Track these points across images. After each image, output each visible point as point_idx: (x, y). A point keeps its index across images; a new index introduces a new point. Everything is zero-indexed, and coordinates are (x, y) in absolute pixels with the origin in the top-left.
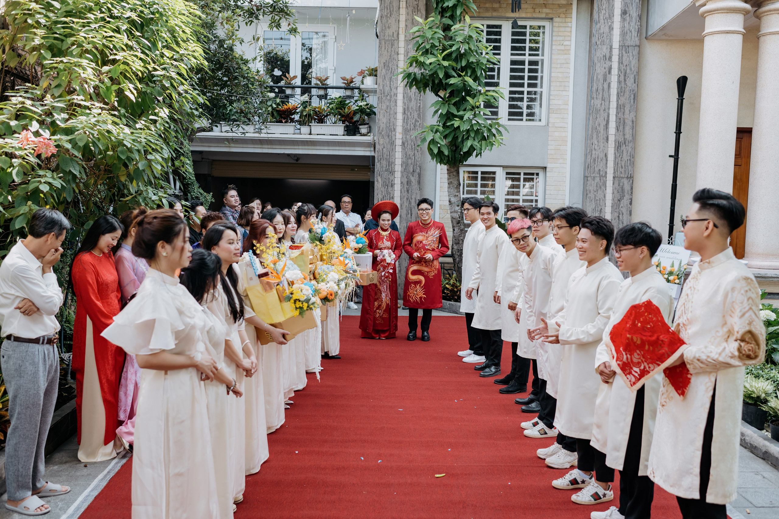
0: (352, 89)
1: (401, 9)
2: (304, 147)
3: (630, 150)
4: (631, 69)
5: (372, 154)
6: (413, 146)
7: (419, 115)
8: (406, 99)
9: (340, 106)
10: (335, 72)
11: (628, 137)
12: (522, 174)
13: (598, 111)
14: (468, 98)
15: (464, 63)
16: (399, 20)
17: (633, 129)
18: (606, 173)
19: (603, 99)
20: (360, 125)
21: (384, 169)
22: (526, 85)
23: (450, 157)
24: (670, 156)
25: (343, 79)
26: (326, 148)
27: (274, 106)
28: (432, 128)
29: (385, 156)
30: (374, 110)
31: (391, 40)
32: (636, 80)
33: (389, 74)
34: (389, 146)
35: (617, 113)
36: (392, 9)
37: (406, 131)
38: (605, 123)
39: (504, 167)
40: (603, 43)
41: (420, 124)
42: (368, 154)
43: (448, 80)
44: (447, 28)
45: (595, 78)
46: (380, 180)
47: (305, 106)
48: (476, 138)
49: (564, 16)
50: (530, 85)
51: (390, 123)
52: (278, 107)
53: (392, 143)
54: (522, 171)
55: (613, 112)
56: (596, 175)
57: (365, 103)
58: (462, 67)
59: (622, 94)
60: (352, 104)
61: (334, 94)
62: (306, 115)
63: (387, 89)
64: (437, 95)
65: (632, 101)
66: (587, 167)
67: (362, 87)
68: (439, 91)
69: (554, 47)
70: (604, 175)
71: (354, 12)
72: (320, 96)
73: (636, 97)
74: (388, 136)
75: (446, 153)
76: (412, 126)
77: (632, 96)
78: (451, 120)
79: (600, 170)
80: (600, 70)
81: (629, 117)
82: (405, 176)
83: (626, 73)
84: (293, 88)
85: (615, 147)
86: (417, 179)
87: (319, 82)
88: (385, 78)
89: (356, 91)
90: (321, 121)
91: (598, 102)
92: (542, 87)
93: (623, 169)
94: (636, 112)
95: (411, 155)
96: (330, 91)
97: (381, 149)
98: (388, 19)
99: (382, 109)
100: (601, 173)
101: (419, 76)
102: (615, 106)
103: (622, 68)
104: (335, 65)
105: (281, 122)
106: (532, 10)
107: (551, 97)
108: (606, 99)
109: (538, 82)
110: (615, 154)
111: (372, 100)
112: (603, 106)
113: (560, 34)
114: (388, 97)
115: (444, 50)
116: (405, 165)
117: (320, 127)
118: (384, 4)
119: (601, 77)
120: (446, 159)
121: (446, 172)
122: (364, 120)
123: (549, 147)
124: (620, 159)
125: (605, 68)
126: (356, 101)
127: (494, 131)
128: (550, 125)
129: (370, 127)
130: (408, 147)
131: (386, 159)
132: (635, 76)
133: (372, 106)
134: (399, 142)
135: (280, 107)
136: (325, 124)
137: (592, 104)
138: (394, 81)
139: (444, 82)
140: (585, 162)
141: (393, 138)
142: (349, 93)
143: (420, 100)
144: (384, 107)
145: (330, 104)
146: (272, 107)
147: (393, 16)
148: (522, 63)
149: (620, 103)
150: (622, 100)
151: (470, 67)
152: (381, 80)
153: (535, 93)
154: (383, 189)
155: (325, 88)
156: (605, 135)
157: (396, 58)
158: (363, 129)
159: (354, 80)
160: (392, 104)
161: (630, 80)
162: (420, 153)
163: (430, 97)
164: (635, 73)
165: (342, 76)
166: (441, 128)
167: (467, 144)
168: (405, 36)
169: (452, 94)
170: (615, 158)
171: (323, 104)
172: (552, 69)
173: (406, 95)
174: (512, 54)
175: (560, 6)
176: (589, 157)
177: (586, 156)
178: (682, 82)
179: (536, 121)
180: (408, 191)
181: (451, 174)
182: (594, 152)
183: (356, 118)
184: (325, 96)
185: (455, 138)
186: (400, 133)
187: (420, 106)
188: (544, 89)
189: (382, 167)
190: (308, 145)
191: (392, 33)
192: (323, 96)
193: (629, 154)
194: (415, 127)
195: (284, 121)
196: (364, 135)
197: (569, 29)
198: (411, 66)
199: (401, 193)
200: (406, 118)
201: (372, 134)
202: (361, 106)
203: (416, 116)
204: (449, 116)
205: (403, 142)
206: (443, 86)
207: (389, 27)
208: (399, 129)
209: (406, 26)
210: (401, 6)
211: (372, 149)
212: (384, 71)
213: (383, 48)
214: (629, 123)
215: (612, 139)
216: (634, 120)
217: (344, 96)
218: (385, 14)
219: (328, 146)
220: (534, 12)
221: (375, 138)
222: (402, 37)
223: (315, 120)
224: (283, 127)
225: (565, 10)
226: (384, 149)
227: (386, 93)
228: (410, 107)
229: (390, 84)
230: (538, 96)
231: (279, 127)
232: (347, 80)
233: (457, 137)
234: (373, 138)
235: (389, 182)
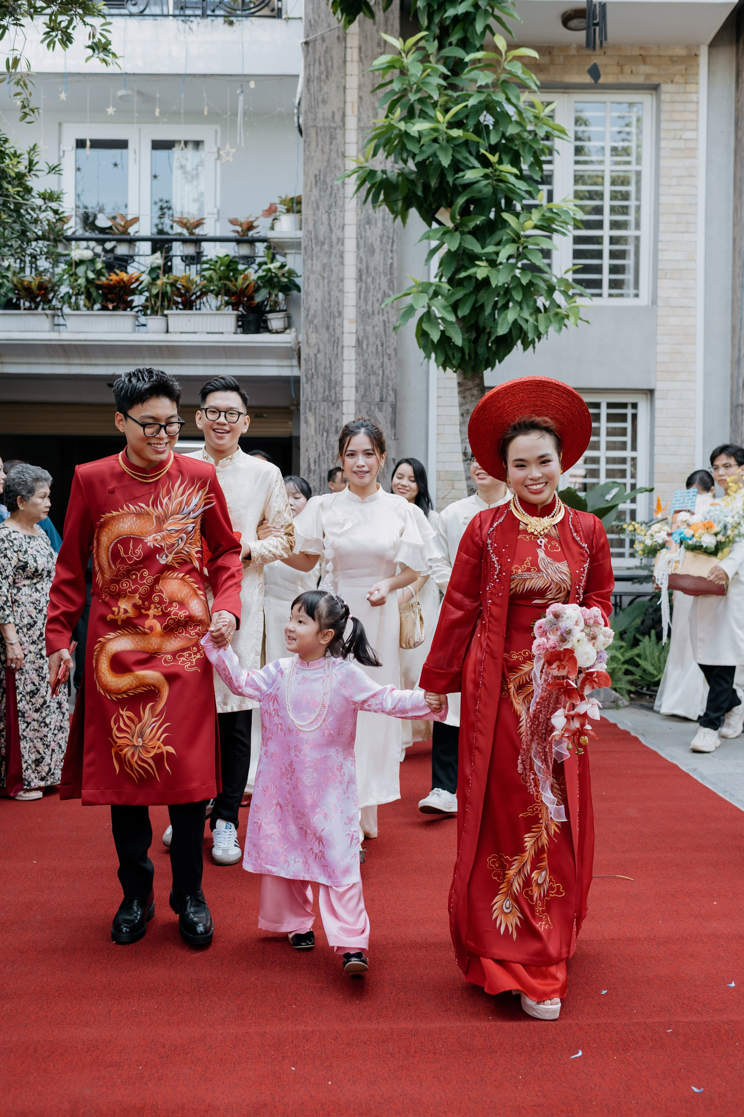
0: (252, 242)
1: (348, 64)
5: (295, 372)
6: (380, 348)
7: (391, 282)
8: (362, 249)
9: (228, 274)
10: (218, 219)
12: (604, 406)
14: (506, 216)
15: (494, 139)
16: (345, 88)
20: (269, 312)
21: (320, 397)
22: (607, 224)
23: (467, 351)
25: (233, 222)
26: (200, 362)
27: (91, 275)
28: (424, 287)
29: (321, 369)
30: (298, 281)
31: (330, 128)
34: (329, 348)
36: (330, 64)
37: (364, 317)
42: (285, 372)
43: (461, 174)
44: (453, 65)
46: (311, 419)
47: (154, 276)
48: (524, 306)
49: (681, 80)
50: (615, 225)
51: (330, 301)
52: (99, 279)
53: (336, 342)
54: (603, 400)
57: (278, 265)
58: (490, 144)
60: (251, 270)
61: (216, 251)
62: (157, 294)
63: (323, 229)
66: (742, 385)
67: (272, 235)
68: (437, 210)
69: (663, 144)
71: (252, 84)
72: (188, 256)
74: (328, 328)
75: (458, 340)
76: (377, 306)
78: (466, 269)
84: (132, 242)
86: (389, 417)
87: (185, 232)
88: (318, 207)
89: (260, 245)
90: (188, 305)
92: (638, 227)
95: (375, 367)
96: (206, 246)
97: (312, 355)
98: (322, 84)
99: (313, 272)
101: (393, 178)
104: (218, 205)
105: (106, 308)
106: (617, 69)
107: (661, 246)
109: (631, 218)
111: (290, 259)
113: (676, 116)
114: (326, 247)
116: (363, 387)
117: (185, 318)
118: (314, 52)
120: (458, 355)
121: (456, 389)
122: (276, 303)
123: (660, 348)
126: (260, 264)
128: (660, 303)
129: (289, 317)
130: (369, 351)
131: (324, 376)
133: (290, 271)
134: (349, 340)
135: (103, 279)
136: (198, 312)
138: (338, 213)
139: (450, 180)
141: (338, 332)
142: (244, 250)
143: (392, 251)
144: (318, 267)
145: (208, 270)
146: (87, 279)
147: (332, 78)
148: (599, 179)
151: (508, 150)
152: (310, 212)
153: (626, 240)
154: (318, 439)
155: (198, 241)
157: (341, 165)
159: (255, 224)
160: (335, 261)
162: (394, 361)
165: (232, 216)
166: (446, 287)
167: (506, 318)
168: (359, 120)
169: (465, 211)
171: (193, 274)
172: (661, 189)
173: (362, 243)
174: (577, 162)
175: (674, 60)
179: (628, 296)
181: (468, 393)
183: (258, 298)
184: (197, 257)
185: (478, 309)
186: (351, 321)
187: (392, 264)
189: (316, 392)
190: (163, 357)
191: (330, 115)
192: (192, 257)
194: (381, 307)
195: (110, 306)
196: (277, 332)
197: (692, 107)
200: (363, 289)
201: (293, 329)
202: (271, 271)
203: (384, 286)
204: (463, 259)
205: (358, 340)
206: (447, 198)
207: (324, 102)
208: (350, 313)
209: (360, 98)
210: (348, 58)
211: (295, 362)
212: (315, 192)
213: (313, 146)
217: (234, 257)
218: (317, 74)
219: (205, 357)
220: (622, 72)
221: (302, 336)
222: (351, 122)
223: (176, 303)
224: (110, 318)
225: (683, 67)
226: (319, 355)
227: (321, 238)
228: (372, 266)
229: (330, 219)
230: (630, 248)
231: (102, 318)
232: (241, 225)
233: (482, 307)
234: (297, 337)
235: (330, 424)
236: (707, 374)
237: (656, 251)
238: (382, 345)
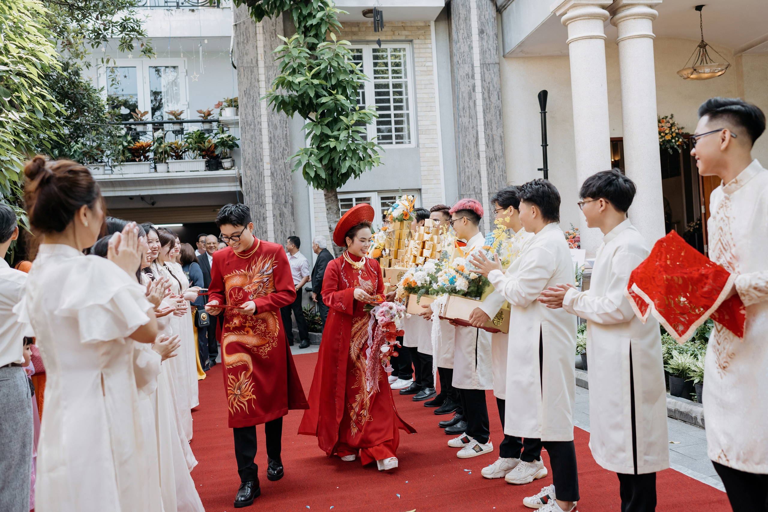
0: (210, 122)
1: (258, 35)
2: (162, 187)
3: (501, 165)
4: (494, 87)
5: (238, 189)
6: (283, 176)
7: (286, 143)
8: (271, 127)
9: (199, 140)
10: (188, 108)
11: (498, 152)
13: (466, 129)
14: (341, 117)
15: (334, 82)
16: (257, 47)
17: (502, 145)
18: (481, 189)
19: (470, 117)
20: (223, 159)
21: (254, 202)
22: (392, 108)
23: (328, 180)
24: (539, 170)
25: (200, 112)
26: (187, 186)
27: (125, 144)
28: (306, 151)
29: (254, 188)
30: (237, 142)
31: (250, 67)
32: (500, 97)
33: (251, 102)
34: (257, 178)
35: (486, 129)
36: (248, 35)
37: (274, 161)
38: (475, 140)
39: (379, 192)
40: (464, 62)
41: (288, 153)
42: (233, 189)
43: (319, 99)
44: (312, 47)
45: (460, 96)
47: (159, 142)
48: (353, 159)
49: (423, 38)
50: (396, 108)
51: (256, 154)
52: (129, 146)
53: (261, 174)
55: (481, 129)
56: (472, 193)
57: (227, 135)
58: (332, 85)
59: (488, 111)
60: (211, 137)
61: (191, 128)
62: (162, 152)
63: (250, 118)
64: (307, 117)
65: (498, 117)
66: (462, 185)
67: (221, 119)
68: (309, 113)
69: (417, 69)
70: (479, 192)
71: (206, 41)
72: (176, 131)
73: (501, 113)
74: (256, 167)
75: (323, 176)
76: (280, 155)
77: (498, 112)
78: (325, 142)
79: (474, 187)
80: (464, 88)
81: (497, 133)
82: (277, 209)
83: (489, 90)
84: (145, 124)
85: (487, 164)
86: (290, 210)
87: (173, 117)
88: (247, 107)
89: (215, 124)
90: (179, 157)
91: (465, 120)
92: (408, 109)
93: (497, 185)
94: (503, 127)
95: (281, 186)
96: (186, 125)
97: (249, 181)
98: (245, 45)
99: (246, 139)
100: (476, 190)
102: (483, 123)
103: (486, 85)
104: (188, 100)
105: (135, 161)
106: (391, 33)
107: (419, 118)
108: (473, 117)
109: (404, 104)
110: (487, 170)
111: (234, 132)
112: (471, 124)
113: (421, 55)
114: (252, 127)
115: (311, 68)
116: (276, 196)
117: (178, 164)
118: (240, 30)
119: (466, 95)
120: (324, 182)
121: (323, 197)
122: (226, 153)
123: (422, 168)
124: (493, 175)
125: (469, 87)
126: (216, 134)
128: (421, 146)
129: (233, 161)
130: (278, 178)
131: (256, 192)
132: (498, 93)
133: (234, 138)
134: (267, 173)
135: (132, 145)
136: (184, 160)
137: (461, 123)
138: (257, 109)
139: (315, 102)
140: (459, 181)
141: (261, 169)
142: (207, 126)
143: (286, 127)
144: (249, 137)
145: (188, 138)
146: (123, 146)
147: (250, 42)
148: (387, 86)
149: (487, 120)
150: (489, 117)
151: (341, 86)
152: (243, 109)
153: (402, 115)
155: (181, 122)
156: (476, 152)
157: (257, 85)
158: (226, 163)
159: (211, 113)
160: (257, 133)
161: (494, 98)
162: (291, 182)
163: (300, 122)
164: (498, 90)
165: (199, 109)
166: (316, 151)
167: (345, 165)
168: (265, 63)
169: (323, 115)
170: (488, 174)
171: (180, 140)
172: (417, 90)
173: (270, 124)
174: (375, 78)
175: (419, 28)
176: (463, 175)
177: (459, 174)
178: (543, 97)
179: (406, 143)
180: (281, 224)
181: (329, 199)
182: (467, 170)
183: (217, 152)
184: (181, 132)
185: (332, 160)
186: (267, 163)
187: (286, 134)
188: (410, 111)
189: (252, 200)
190: (167, 184)
191: (250, 60)
192: (179, 131)
193: (501, 169)
194: (283, 155)
195: (137, 160)
196: (228, 169)
197: (429, 50)
198: (277, 88)
199: (274, 226)
200: (273, 147)
201: (236, 168)
202: (223, 138)
203: (283, 145)
204: (323, 138)
205: (272, 172)
206: (313, 108)
207: (247, 54)
208: (267, 159)
209: (265, 52)
210: (258, 32)
211: (238, 184)
212: (245, 99)
213: (242, 76)
214: (497, 139)
215: (483, 155)
216: (503, 136)
217: (202, 130)
218: (242, 40)
219: (189, 183)
220: (394, 34)
221: (242, 171)
222: (261, 64)
223: (172, 156)
224: (137, 166)
225: (423, 31)
226: (252, 181)
227: (249, 122)
228: (276, 135)
229: (253, 113)
230: (405, 119)
231: (132, 166)
232: (204, 113)
233: (334, 159)
234: (239, 171)
235: (260, 216)
236: (445, 180)
237: (417, 121)
238: (284, 175)
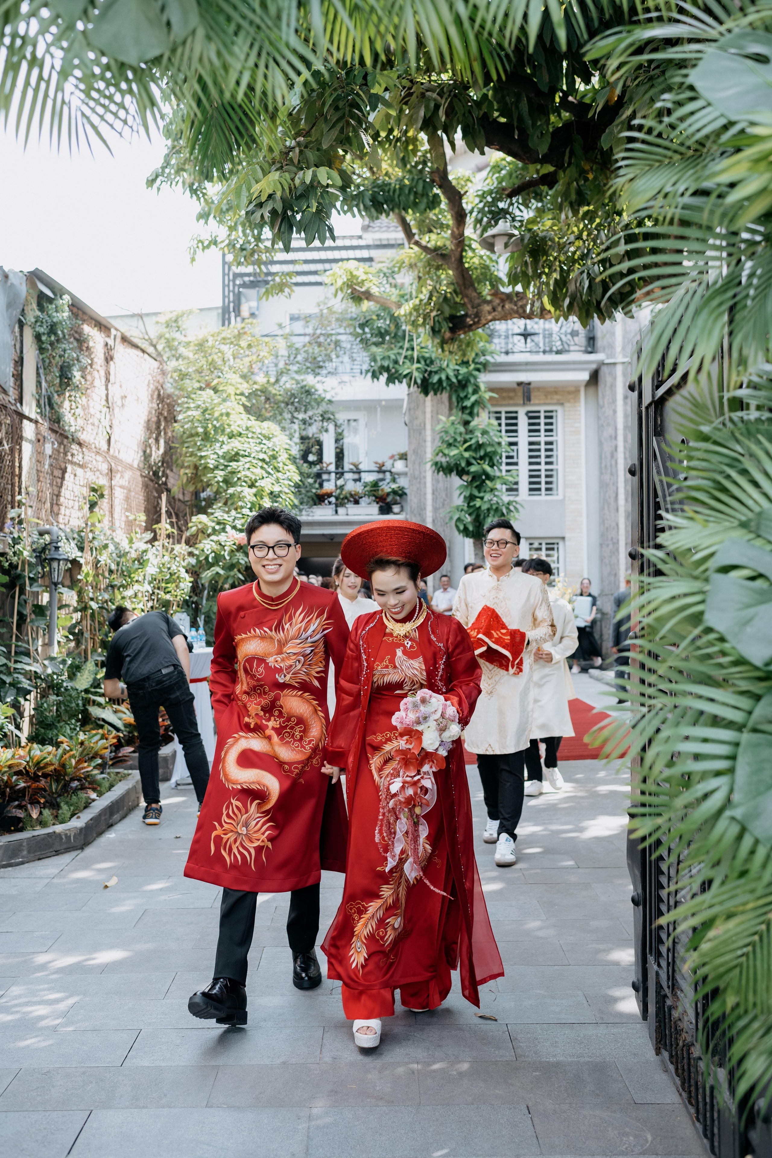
0: (384, 472)
2: (341, 527)
7: (447, 495)
9: (375, 488)
10: (366, 458)
12: (543, 544)
13: (608, 485)
14: (487, 482)
15: (482, 453)
16: (425, 412)
18: (618, 539)
19: (612, 474)
20: (393, 505)
22: (543, 463)
23: (476, 531)
25: (376, 463)
27: (314, 491)
28: (458, 507)
30: (406, 491)
31: (419, 427)
33: (418, 459)
36: (418, 404)
37: (435, 509)
38: (615, 495)
40: (608, 425)
41: (448, 503)
43: (470, 467)
44: (466, 423)
45: (604, 456)
47: (341, 489)
49: (574, 401)
50: (547, 463)
51: (420, 503)
54: (543, 542)
55: (621, 485)
56: (610, 542)
57: (397, 485)
58: (481, 456)
60: (385, 486)
61: (368, 477)
62: (343, 498)
63: (417, 473)
64: (461, 478)
66: (602, 535)
67: (393, 470)
68: (463, 476)
69: (567, 429)
72: (355, 479)
74: (419, 515)
75: (471, 527)
76: (441, 505)
78: (474, 501)
79: (613, 537)
80: (607, 448)
84: (329, 473)
87: (353, 468)
88: (415, 462)
89: (388, 474)
90: (357, 502)
91: (607, 477)
92: (557, 465)
96: (363, 475)
98: (415, 411)
99: (413, 491)
100: (614, 540)
101: (445, 465)
102: (623, 480)
103: (627, 446)
104: (366, 451)
105: (321, 505)
107: (566, 474)
108: (614, 475)
109: (554, 460)
110: (625, 522)
111: (402, 482)
112: (612, 481)
113: (572, 417)
114: (418, 480)
115: (465, 441)
117: (356, 508)
118: (411, 397)
119: (608, 455)
120: (472, 533)
121: (472, 545)
122: (396, 500)
123: (567, 519)
125: (613, 447)
126: (389, 483)
127: (512, 508)
128: (567, 498)
129: (402, 507)
130: (438, 524)
133: (403, 488)
135: (318, 491)
136: (361, 505)
137: (603, 479)
138: (423, 465)
139: (466, 469)
140: (600, 531)
141: (424, 517)
142: (381, 476)
144: (415, 489)
145: (365, 486)
146: (312, 492)
147: (420, 410)
148: (538, 443)
151: (488, 456)
152: (411, 464)
153: (552, 470)
155: (359, 472)
156: (616, 506)
157: (424, 445)
159: (385, 464)
160: (422, 486)
162: (448, 529)
163: (456, 481)
165: (375, 460)
166: (466, 508)
168: (431, 426)
169: (474, 479)
170: (626, 526)
171: (359, 488)
172: (566, 448)
174: (529, 436)
175: (569, 393)
176: (603, 526)
177: (600, 525)
179: (554, 495)
182: (607, 522)
183: (389, 499)
184: (359, 480)
185: (478, 516)
186: (429, 512)
187: (447, 489)
188: (559, 466)
190: (345, 525)
191: (420, 422)
192: (357, 480)
194: (443, 506)
197: (578, 413)
198: (438, 455)
200: (435, 498)
201: (404, 513)
202: (393, 488)
203: (444, 496)
204: (471, 498)
205: (433, 520)
206: (466, 472)
207: (416, 418)
208: (429, 508)
209: (432, 423)
212: (413, 456)
213: (412, 437)
217: (377, 479)
218: (413, 406)
220: (545, 399)
222: (428, 427)
223: (351, 501)
224: (322, 509)
225: (574, 396)
227: (416, 476)
229: (420, 469)
230: (554, 473)
231: (318, 509)
232: (379, 465)
233: (480, 515)
236: (588, 530)
237: (564, 476)
